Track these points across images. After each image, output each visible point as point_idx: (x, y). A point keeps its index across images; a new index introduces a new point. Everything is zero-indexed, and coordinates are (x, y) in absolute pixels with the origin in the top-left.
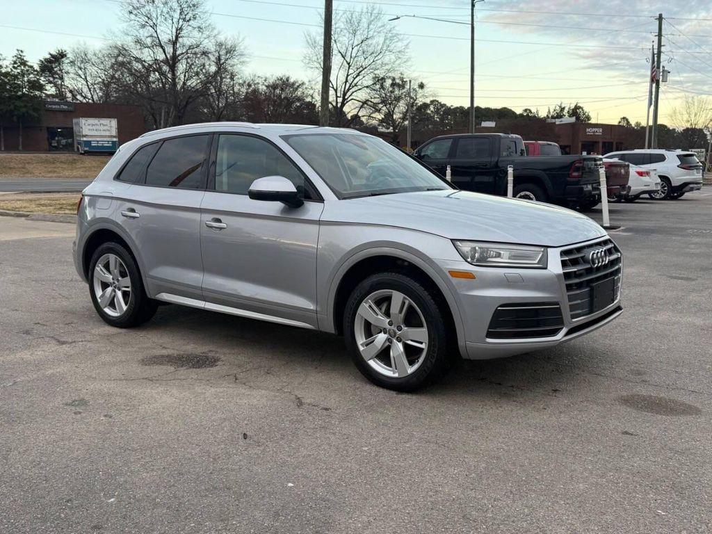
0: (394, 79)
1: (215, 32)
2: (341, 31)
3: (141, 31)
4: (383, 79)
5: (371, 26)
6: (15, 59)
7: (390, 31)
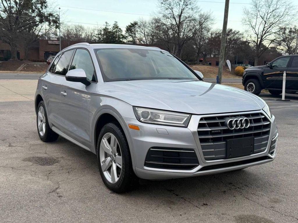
0: (291, 29)
1: (199, 10)
2: (262, 6)
3: (166, 11)
4: (285, 29)
5: (278, 3)
6: (113, 26)
7: (289, 5)
